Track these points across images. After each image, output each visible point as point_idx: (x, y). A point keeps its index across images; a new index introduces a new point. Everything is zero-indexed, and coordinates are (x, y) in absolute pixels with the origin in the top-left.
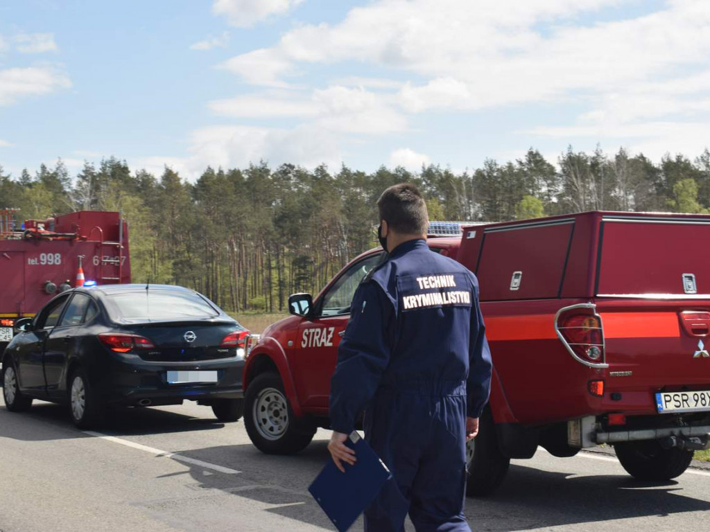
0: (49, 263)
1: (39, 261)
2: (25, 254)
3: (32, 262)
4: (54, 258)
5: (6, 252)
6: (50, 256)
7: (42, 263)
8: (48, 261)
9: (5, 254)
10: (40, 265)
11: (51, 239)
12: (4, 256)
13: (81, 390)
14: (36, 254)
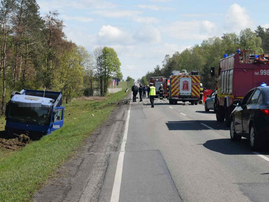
0: (264, 74)
1: (260, 73)
2: (253, 70)
3: (257, 74)
4: (267, 72)
5: (245, 69)
6: (265, 71)
7: (261, 74)
8: (264, 73)
9: (244, 70)
10: (260, 75)
11: (265, 63)
12: (244, 71)
13: (253, 133)
14: (258, 70)
